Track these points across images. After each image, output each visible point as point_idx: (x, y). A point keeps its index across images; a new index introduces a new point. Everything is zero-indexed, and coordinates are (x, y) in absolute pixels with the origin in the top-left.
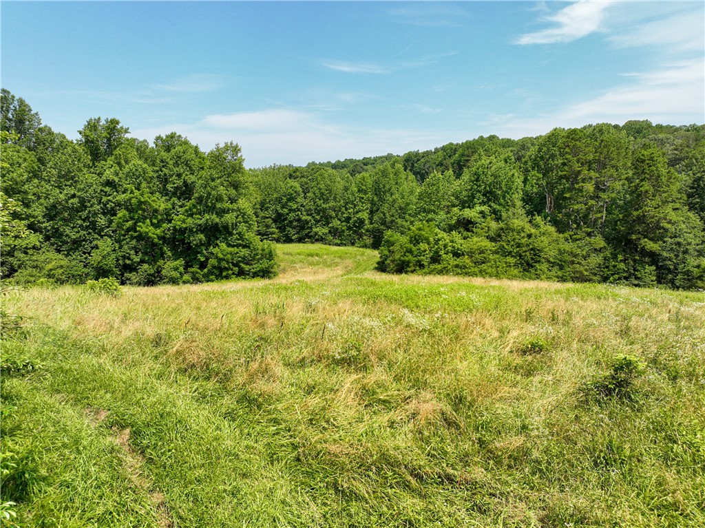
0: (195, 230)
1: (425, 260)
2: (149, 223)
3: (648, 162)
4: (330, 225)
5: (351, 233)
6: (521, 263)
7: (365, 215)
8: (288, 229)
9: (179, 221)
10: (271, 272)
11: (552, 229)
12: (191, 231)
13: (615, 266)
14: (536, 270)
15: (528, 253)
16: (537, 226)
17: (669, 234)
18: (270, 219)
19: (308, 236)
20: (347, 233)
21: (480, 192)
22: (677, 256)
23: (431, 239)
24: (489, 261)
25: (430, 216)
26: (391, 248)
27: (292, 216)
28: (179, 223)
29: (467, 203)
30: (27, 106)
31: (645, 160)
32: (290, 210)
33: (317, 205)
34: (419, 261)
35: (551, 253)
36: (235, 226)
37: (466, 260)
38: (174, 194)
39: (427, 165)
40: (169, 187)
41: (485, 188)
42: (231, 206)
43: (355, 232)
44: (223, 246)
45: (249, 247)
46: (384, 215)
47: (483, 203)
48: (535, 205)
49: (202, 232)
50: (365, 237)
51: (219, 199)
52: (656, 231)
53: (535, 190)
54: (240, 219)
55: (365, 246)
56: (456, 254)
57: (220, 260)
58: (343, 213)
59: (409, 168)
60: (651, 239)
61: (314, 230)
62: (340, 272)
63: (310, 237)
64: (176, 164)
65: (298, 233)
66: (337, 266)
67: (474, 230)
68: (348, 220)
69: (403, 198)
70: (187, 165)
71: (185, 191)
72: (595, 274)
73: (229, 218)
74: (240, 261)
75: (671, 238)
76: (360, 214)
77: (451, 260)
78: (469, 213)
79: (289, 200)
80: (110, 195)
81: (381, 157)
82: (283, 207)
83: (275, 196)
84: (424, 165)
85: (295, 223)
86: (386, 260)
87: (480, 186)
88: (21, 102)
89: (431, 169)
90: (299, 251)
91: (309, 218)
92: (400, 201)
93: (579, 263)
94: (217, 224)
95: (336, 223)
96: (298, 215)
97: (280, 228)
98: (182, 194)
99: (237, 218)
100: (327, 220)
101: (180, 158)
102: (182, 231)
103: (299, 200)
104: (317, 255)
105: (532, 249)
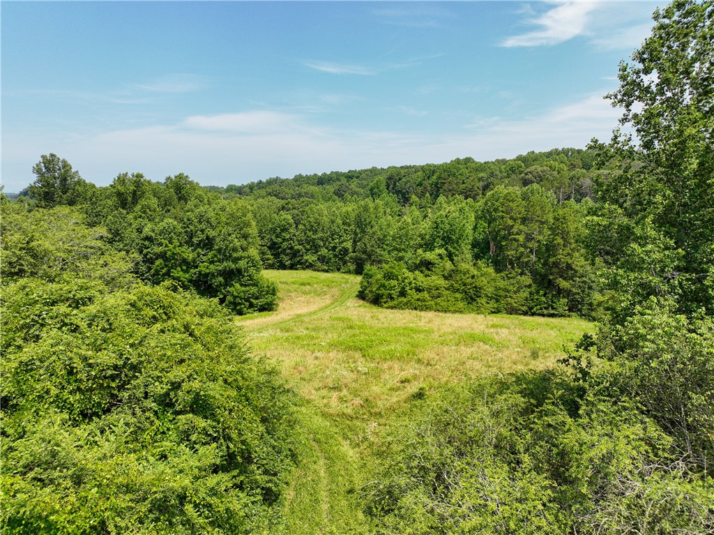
0: (216, 274)
1: (395, 293)
2: (180, 269)
3: (561, 220)
4: (319, 253)
5: (337, 261)
6: (466, 298)
7: (349, 245)
8: (282, 256)
9: (203, 268)
10: (274, 304)
11: (491, 270)
12: (213, 275)
13: (537, 299)
14: (477, 303)
15: (471, 291)
16: (479, 269)
17: (578, 275)
18: (266, 247)
19: (299, 262)
20: (333, 260)
21: (439, 237)
22: (583, 291)
23: (400, 277)
24: (442, 296)
25: (401, 254)
26: (370, 280)
27: (285, 245)
28: (204, 269)
29: (429, 246)
30: (68, 165)
31: (559, 219)
32: (284, 240)
33: (308, 236)
34: (390, 294)
35: (490, 290)
36: (246, 270)
37: (425, 295)
38: (198, 245)
39: (408, 185)
40: (195, 240)
41: (443, 234)
42: (243, 255)
43: (340, 259)
44: (237, 285)
45: (257, 286)
46: (365, 245)
47: (442, 246)
48: (481, 249)
49: (221, 276)
50: (349, 264)
51: (235, 250)
52: (568, 271)
53: (481, 237)
54: (250, 264)
55: (349, 272)
56: (418, 290)
57: (235, 297)
58: (330, 243)
59: (392, 186)
60: (565, 279)
61: (305, 258)
62: (328, 302)
63: (301, 264)
64: (200, 222)
65: (291, 259)
66: (325, 294)
67: (434, 269)
68: (334, 248)
69: (381, 230)
70: (208, 222)
71: (208, 243)
72: (523, 305)
73: (242, 264)
74: (250, 298)
75: (580, 277)
76: (345, 243)
77: (413, 295)
78: (430, 256)
79: (282, 230)
80: (148, 248)
81: (366, 171)
82: (277, 237)
83: (270, 226)
84: (405, 185)
85: (288, 251)
86: (365, 290)
87: (439, 232)
88: (64, 161)
89: (411, 188)
90: (293, 280)
91: (301, 247)
92: (379, 233)
93: (510, 297)
94: (233, 270)
95: (324, 251)
96: (290, 244)
97: (275, 255)
98: (205, 245)
99: (247, 263)
100: (316, 248)
101: (203, 216)
102: (206, 275)
103: (291, 231)
104: (309, 284)
105: (475, 287)
